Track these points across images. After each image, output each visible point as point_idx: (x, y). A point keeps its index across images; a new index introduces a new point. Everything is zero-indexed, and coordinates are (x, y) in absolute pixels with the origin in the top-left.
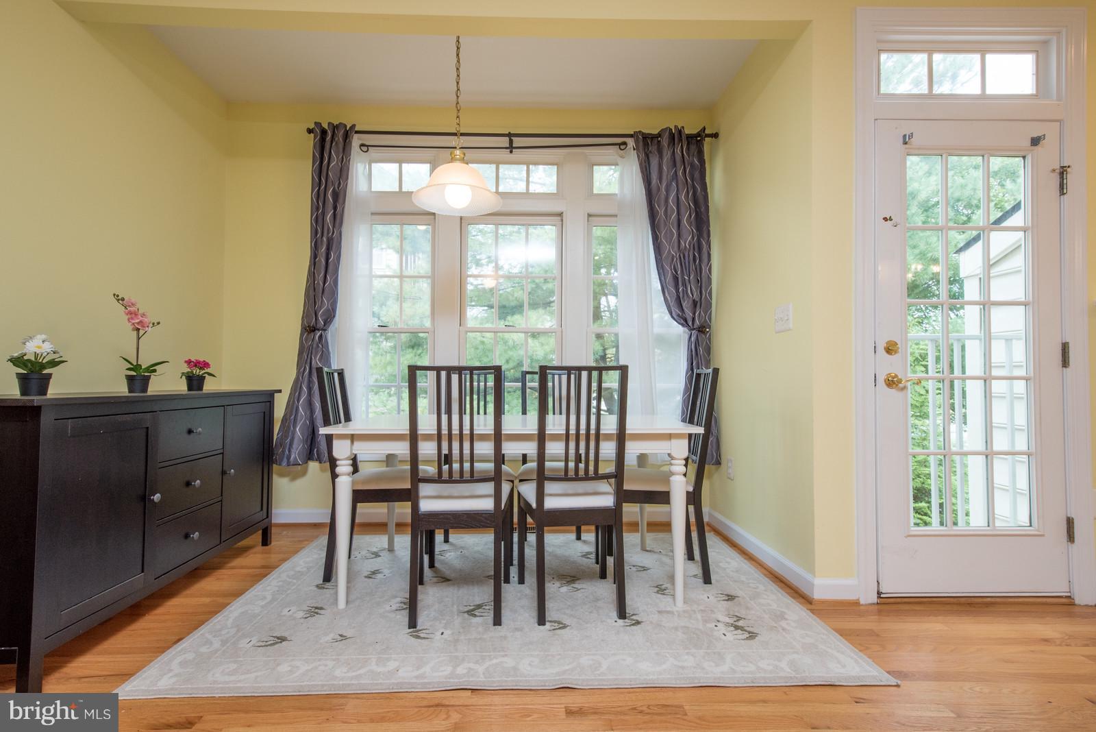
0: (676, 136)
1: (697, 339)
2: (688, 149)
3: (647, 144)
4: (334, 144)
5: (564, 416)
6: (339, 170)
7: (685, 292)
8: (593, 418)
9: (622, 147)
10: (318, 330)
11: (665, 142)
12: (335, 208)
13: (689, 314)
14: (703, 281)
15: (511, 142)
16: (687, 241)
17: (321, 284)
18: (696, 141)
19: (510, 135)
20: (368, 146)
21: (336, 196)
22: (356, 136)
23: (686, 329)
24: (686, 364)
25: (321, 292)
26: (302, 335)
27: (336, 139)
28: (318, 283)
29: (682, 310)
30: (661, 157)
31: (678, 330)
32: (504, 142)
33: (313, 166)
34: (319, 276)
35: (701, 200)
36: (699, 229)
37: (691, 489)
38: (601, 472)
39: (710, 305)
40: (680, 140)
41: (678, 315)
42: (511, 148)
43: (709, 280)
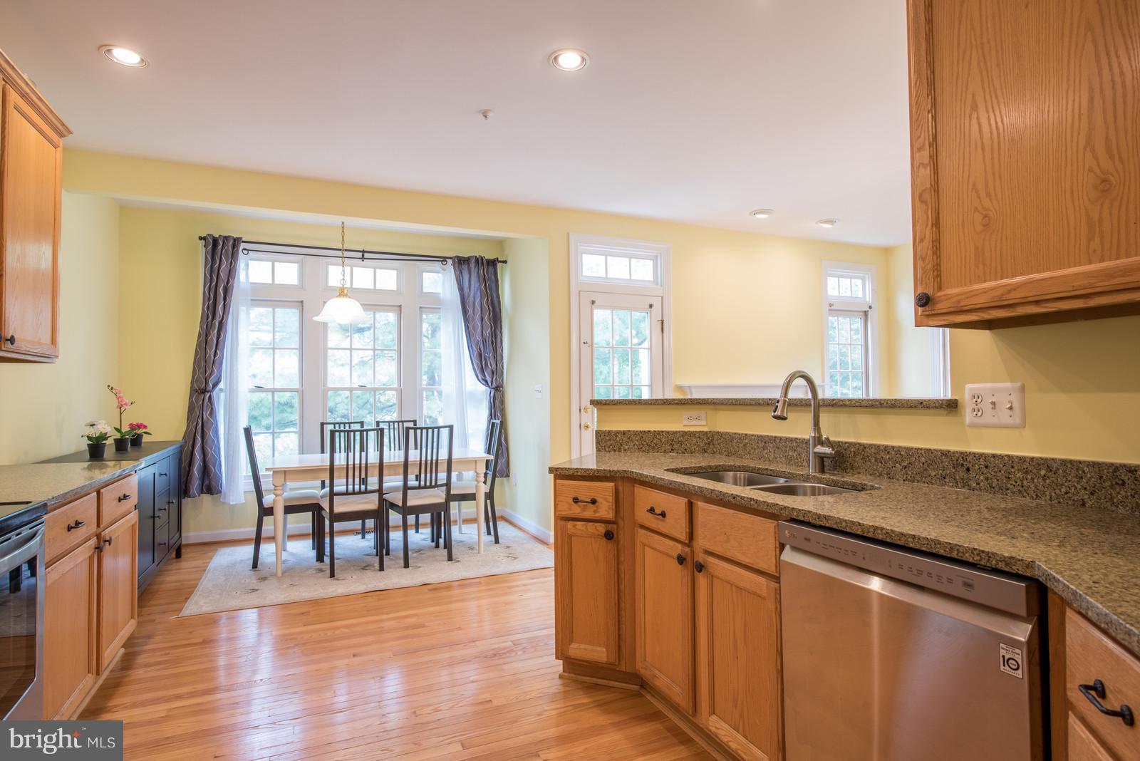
0: (479, 261)
1: (495, 395)
2: (487, 270)
3: (461, 262)
4: (224, 251)
5: (419, 451)
6: (228, 271)
7: (486, 363)
8: (435, 451)
9: (444, 263)
10: (208, 392)
11: (472, 265)
12: (225, 299)
13: (489, 379)
14: (497, 357)
15: (363, 255)
16: (488, 332)
17: (213, 358)
18: (493, 263)
19: (363, 252)
20: (248, 250)
21: (226, 291)
22: (242, 244)
23: (488, 388)
24: (487, 411)
25: (212, 362)
26: (191, 396)
27: (226, 247)
28: (210, 356)
29: (485, 376)
30: (470, 274)
31: (482, 388)
32: (360, 255)
33: (205, 268)
34: (210, 351)
35: (496, 302)
36: (495, 322)
37: (488, 491)
38: (438, 483)
39: (502, 372)
40: (483, 264)
41: (482, 379)
42: (363, 258)
43: (502, 357)
